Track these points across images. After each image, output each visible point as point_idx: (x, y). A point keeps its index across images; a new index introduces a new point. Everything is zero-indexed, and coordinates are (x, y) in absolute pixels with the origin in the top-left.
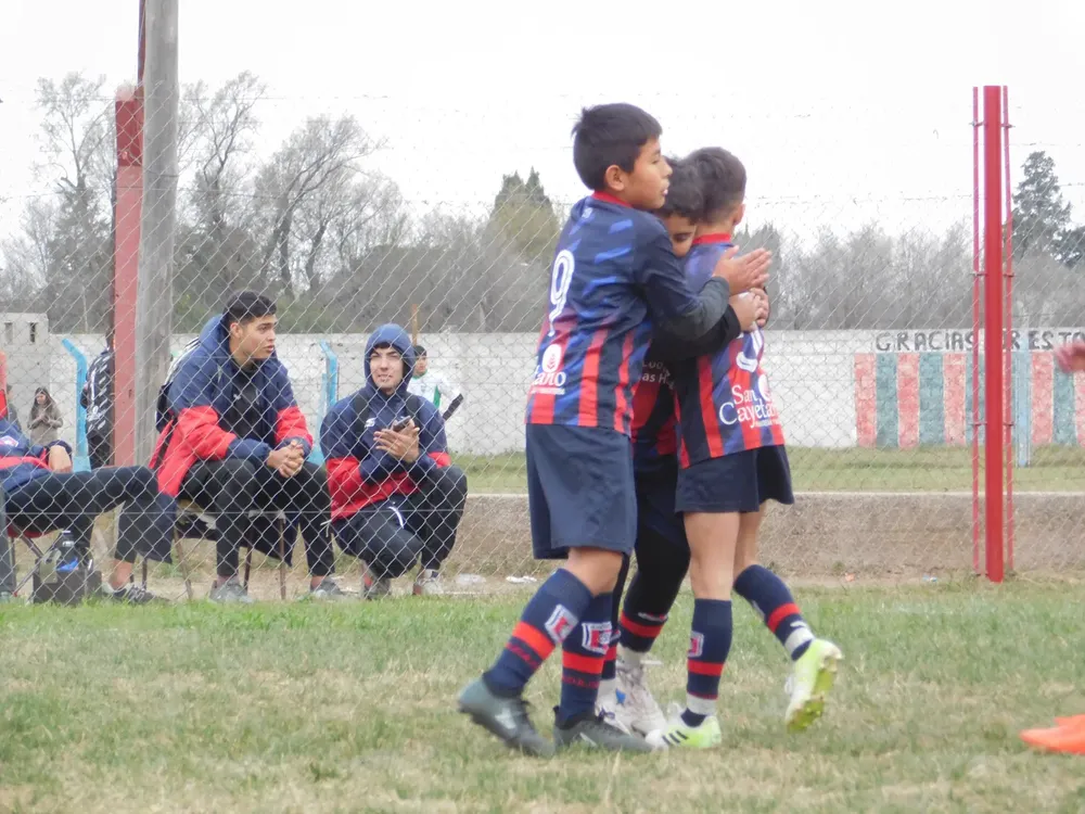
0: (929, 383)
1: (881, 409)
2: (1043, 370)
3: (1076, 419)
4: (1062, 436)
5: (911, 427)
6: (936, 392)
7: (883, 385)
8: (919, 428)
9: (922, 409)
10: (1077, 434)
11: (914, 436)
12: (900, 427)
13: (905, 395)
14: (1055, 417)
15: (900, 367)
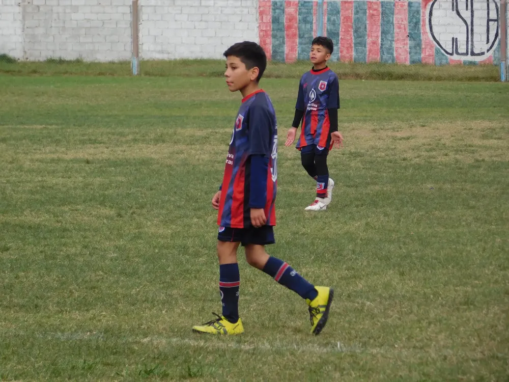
0: (305, 21)
1: (274, 36)
2: (375, 12)
3: (394, 45)
4: (386, 56)
5: (292, 49)
6: (308, 26)
7: (276, 20)
8: (298, 49)
9: (300, 37)
10: (395, 55)
11: (295, 55)
12: (286, 49)
13: (289, 27)
14: (382, 44)
15: (286, 10)
